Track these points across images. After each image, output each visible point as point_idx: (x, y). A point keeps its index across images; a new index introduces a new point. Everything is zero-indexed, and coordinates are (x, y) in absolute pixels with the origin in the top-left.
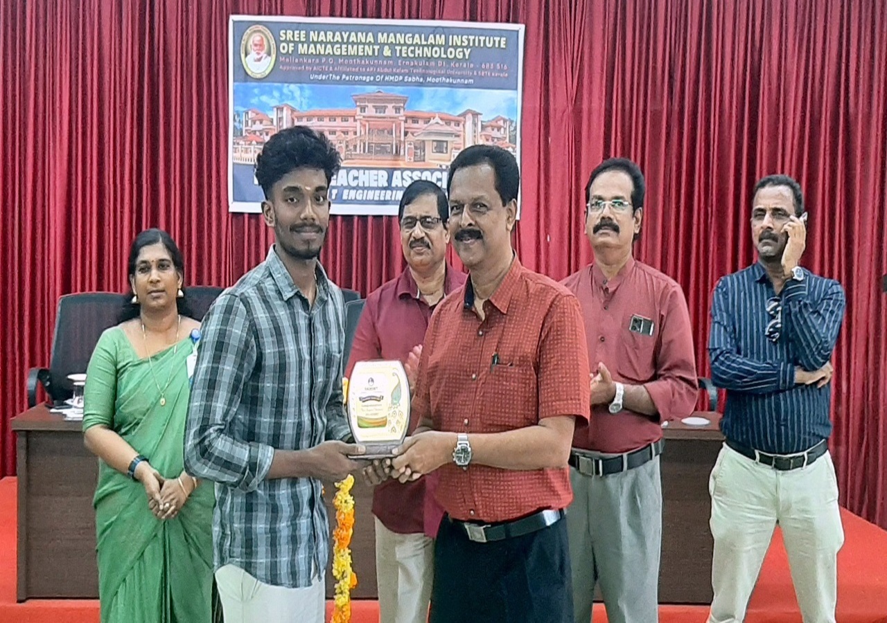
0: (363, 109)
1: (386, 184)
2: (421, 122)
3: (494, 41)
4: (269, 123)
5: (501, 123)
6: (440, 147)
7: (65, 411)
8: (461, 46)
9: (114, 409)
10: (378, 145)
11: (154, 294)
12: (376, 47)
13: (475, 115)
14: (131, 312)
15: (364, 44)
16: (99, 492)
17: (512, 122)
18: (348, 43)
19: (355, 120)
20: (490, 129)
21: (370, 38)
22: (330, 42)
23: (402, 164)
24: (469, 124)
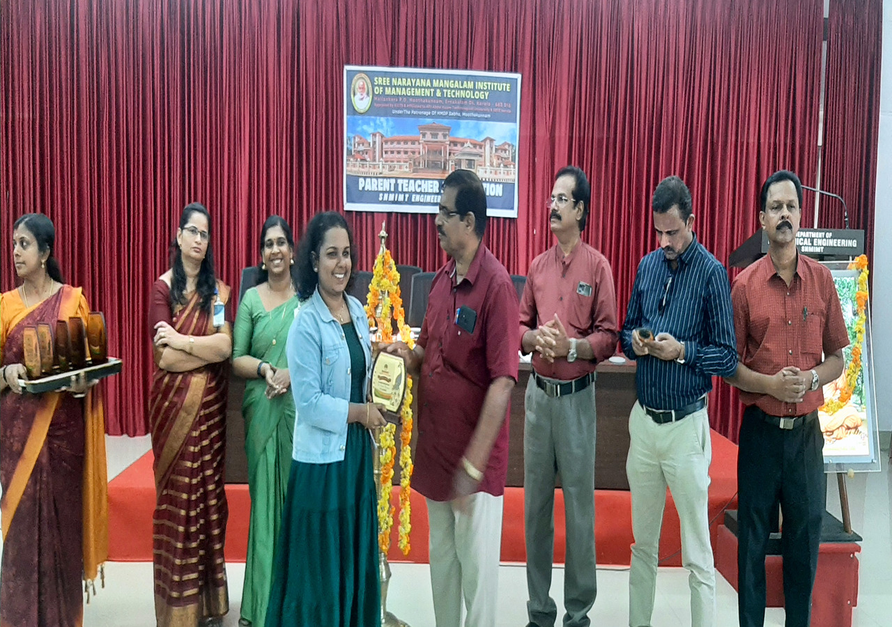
2: (459, 146)
3: (503, 87)
4: (368, 145)
5: (507, 147)
6: (470, 164)
8: (483, 90)
11: (275, 263)
12: (432, 90)
13: (492, 140)
15: (425, 88)
17: (513, 146)
18: (415, 87)
19: (419, 144)
20: (500, 151)
21: (429, 84)
22: (404, 86)
24: (488, 147)
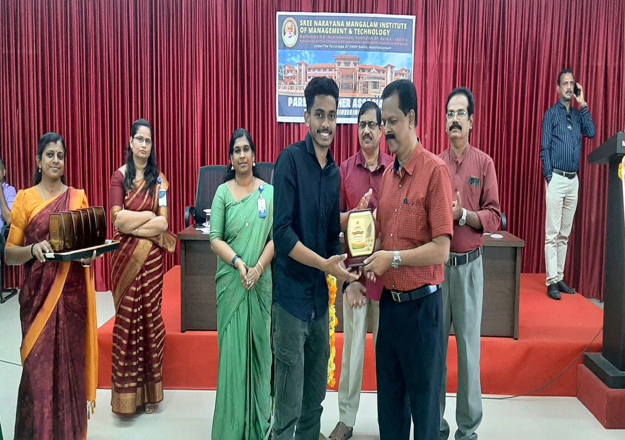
0: (339, 64)
1: (350, 107)
2: (366, 71)
3: (401, 25)
4: (295, 72)
5: (404, 72)
6: (375, 85)
7: (202, 229)
8: (385, 28)
9: (224, 229)
10: (346, 84)
11: (242, 165)
12: (345, 29)
13: (392, 67)
14: (231, 175)
15: (340, 27)
16: (218, 274)
17: (409, 71)
18: (332, 27)
19: (335, 70)
20: (399, 75)
21: (343, 25)
22: (324, 27)
23: (357, 95)
24: (389, 72)
